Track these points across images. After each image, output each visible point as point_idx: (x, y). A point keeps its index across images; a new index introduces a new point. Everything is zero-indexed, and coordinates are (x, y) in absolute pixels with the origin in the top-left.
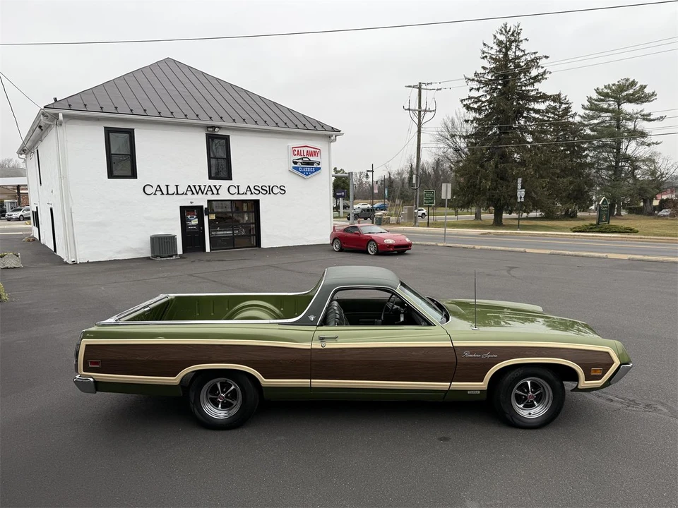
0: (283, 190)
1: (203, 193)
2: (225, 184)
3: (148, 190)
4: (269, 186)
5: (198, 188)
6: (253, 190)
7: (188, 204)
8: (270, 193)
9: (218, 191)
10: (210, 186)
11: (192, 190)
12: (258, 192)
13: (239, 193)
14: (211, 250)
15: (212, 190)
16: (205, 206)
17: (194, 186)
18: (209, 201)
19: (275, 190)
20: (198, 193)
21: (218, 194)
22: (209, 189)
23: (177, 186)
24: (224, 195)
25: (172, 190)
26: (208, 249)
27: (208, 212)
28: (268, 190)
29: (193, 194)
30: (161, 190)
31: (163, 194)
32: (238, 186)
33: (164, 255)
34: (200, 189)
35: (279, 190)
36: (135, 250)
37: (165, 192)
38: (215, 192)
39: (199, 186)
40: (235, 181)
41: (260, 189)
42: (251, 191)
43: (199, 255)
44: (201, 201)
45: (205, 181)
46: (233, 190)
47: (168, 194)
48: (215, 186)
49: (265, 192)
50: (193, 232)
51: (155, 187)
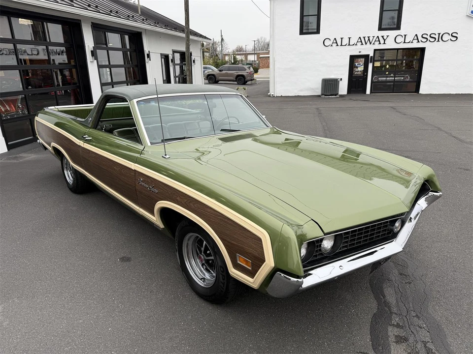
0: (454, 37)
1: (370, 43)
2: (393, 34)
3: (327, 43)
4: (439, 34)
5: (367, 39)
6: (420, 38)
7: (357, 53)
8: (438, 41)
9: (385, 40)
10: (378, 37)
11: (361, 41)
12: (424, 40)
13: (405, 42)
14: (371, 92)
15: (379, 41)
16: (372, 54)
17: (364, 37)
18: (375, 50)
19: (446, 37)
20: (366, 44)
21: (384, 43)
22: (377, 40)
23: (350, 38)
24: (390, 44)
25: (345, 41)
26: (368, 91)
27: (373, 60)
28: (437, 37)
29: (362, 44)
30: (336, 43)
31: (337, 45)
32: (405, 35)
33: (328, 94)
34: (369, 39)
35: (450, 37)
36: (312, 89)
37: (339, 43)
38: (382, 41)
39: (369, 37)
40: (402, 31)
41: (428, 37)
42: (418, 39)
43: (360, 97)
44: (368, 50)
45: (374, 32)
46: (399, 39)
47: (341, 45)
48: (383, 37)
49: (433, 40)
50: (358, 77)
51: (332, 40)
